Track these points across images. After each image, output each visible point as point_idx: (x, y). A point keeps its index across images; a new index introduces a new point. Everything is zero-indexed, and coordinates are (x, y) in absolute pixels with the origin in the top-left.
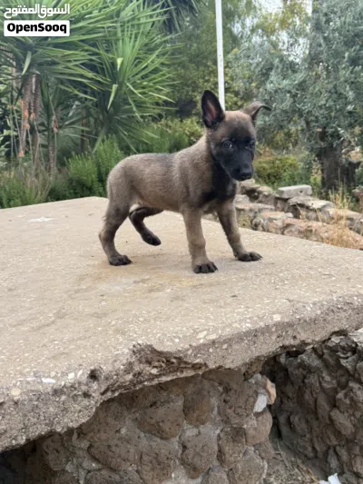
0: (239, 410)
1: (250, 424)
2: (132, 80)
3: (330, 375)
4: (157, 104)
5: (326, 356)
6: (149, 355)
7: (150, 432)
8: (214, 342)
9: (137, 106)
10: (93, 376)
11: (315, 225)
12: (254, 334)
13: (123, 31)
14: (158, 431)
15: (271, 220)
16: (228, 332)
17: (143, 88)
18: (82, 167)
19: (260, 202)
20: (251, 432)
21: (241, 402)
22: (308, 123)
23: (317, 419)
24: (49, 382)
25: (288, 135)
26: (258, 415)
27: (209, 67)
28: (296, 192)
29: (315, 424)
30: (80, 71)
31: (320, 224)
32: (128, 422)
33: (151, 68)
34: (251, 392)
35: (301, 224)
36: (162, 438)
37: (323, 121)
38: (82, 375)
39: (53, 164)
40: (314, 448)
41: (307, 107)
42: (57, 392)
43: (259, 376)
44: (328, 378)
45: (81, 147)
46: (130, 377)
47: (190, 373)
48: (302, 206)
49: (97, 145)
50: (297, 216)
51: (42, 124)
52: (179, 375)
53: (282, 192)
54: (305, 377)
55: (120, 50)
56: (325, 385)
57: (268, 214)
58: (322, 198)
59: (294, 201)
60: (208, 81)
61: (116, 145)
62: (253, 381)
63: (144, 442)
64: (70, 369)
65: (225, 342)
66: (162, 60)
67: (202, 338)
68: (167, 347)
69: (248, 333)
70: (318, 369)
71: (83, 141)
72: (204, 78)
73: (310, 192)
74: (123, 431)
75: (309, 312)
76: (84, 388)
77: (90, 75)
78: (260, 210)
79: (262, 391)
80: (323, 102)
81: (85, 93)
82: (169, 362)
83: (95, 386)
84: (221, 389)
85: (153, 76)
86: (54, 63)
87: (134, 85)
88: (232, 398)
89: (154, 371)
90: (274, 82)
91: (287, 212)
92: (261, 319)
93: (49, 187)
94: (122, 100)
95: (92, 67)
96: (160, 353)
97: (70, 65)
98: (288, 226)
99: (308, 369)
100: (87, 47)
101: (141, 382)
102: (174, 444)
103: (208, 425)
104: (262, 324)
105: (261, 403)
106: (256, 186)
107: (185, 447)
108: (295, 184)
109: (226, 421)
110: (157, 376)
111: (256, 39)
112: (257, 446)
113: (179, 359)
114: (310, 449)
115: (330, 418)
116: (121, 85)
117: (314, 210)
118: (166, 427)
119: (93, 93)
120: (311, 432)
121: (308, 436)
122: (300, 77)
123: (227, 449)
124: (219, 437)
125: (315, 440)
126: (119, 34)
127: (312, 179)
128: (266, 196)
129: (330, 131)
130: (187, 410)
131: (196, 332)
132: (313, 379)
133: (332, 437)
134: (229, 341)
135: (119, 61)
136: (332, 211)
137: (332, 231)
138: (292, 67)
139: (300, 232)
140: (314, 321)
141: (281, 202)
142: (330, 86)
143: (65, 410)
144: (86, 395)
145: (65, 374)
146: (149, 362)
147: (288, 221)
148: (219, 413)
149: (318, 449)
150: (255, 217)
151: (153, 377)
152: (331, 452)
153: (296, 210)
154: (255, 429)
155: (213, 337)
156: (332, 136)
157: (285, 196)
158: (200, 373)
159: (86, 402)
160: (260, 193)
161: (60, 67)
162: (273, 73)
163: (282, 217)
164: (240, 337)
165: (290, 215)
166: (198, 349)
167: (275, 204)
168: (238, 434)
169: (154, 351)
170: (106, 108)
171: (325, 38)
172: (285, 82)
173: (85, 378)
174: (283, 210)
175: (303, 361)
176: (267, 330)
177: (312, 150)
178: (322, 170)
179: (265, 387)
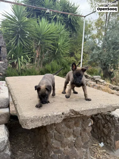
0: (86, 125)
1: (87, 128)
2: (61, 48)
3: (104, 120)
4: (66, 54)
5: (103, 116)
6: (73, 111)
7: (67, 127)
8: (85, 110)
9: (62, 54)
10: (63, 114)
11: (101, 86)
12: (93, 110)
13: (61, 37)
14: (69, 127)
15: (91, 83)
16: (88, 109)
17: (64, 50)
18: (48, 67)
19: (88, 79)
20: (87, 130)
21: (86, 123)
22: (101, 61)
23: (100, 130)
24: (55, 114)
25: (96, 64)
26: (89, 127)
27: (78, 45)
28: (97, 77)
29: (99, 131)
30: (50, 45)
31: (102, 86)
32: (63, 124)
33: (66, 46)
34: (88, 122)
35: (98, 85)
36: (70, 128)
37: (105, 62)
38: (61, 113)
39: (42, 65)
40: (98, 136)
41: (101, 58)
42: (56, 116)
43: (90, 119)
44: (103, 121)
45: (48, 62)
46: (69, 115)
47: (79, 116)
48: (98, 81)
49: (52, 62)
50: (97, 83)
51: (40, 56)
52: (77, 116)
53: (94, 77)
54: (98, 120)
55: (60, 41)
56: (102, 123)
57: (90, 82)
58: (103, 79)
59: (96, 79)
60: (78, 49)
61: (56, 62)
62: (89, 119)
63: (66, 129)
64: (59, 112)
65: (87, 111)
66: (69, 44)
67: (83, 109)
68: (76, 110)
69: (91, 110)
70: (101, 119)
71: (48, 60)
72: (77, 48)
73: (100, 78)
74: (63, 126)
75: (104, 107)
76: (61, 116)
77: (52, 46)
78: (88, 81)
79: (90, 122)
80: (105, 57)
81: (50, 50)
82: (76, 113)
83: (63, 116)
84: (82, 120)
85: (66, 47)
86: (45, 43)
87: (62, 49)
88: (84, 122)
89: (73, 114)
90: (94, 52)
91: (94, 82)
92: (94, 107)
93: (40, 70)
94: (58, 52)
95: (53, 44)
96: (75, 111)
97: (48, 44)
98: (95, 85)
99: (99, 119)
100: (52, 40)
101: (70, 116)
102: (72, 130)
103: (79, 127)
104: (94, 108)
105: (90, 124)
106: (87, 75)
107: (74, 131)
108: (97, 75)
109: (83, 127)
110: (73, 115)
111: (90, 40)
112: (88, 133)
113: (78, 113)
114: (97, 136)
115: (103, 130)
116: (59, 49)
117: (101, 82)
118: (71, 126)
119: (52, 50)
120: (98, 133)
121: (97, 133)
122: (101, 51)
123: (82, 133)
124: (81, 130)
125: (99, 134)
126: (60, 37)
127: (101, 75)
128: (89, 77)
129: (106, 64)
130: (75, 124)
131: (81, 108)
132: (100, 121)
133: (103, 134)
134: (88, 111)
135: (59, 43)
136: (105, 83)
137: (105, 88)
138: (99, 48)
139: (97, 87)
140: (105, 109)
141: (93, 79)
142: (108, 54)
143: (57, 119)
144: (61, 117)
145: (58, 113)
146: (72, 113)
147: (95, 84)
148: (81, 125)
149: (99, 136)
150: (87, 82)
151: (72, 115)
152: (102, 137)
153: (97, 81)
154: (88, 129)
155: (85, 109)
156: (107, 65)
157: (94, 78)
158: (81, 116)
159: (61, 118)
160: (88, 76)
161: (46, 44)
162: (94, 49)
163: (93, 83)
164: (90, 110)
165: (95, 83)
166: (82, 111)
167: (92, 80)
168: (85, 130)
169: (74, 110)
170: (55, 54)
171: (107, 42)
172: (97, 52)
173: (61, 114)
174: (93, 81)
175: (98, 117)
176: (95, 109)
177: (101, 68)
178: (104, 73)
179: (91, 121)
